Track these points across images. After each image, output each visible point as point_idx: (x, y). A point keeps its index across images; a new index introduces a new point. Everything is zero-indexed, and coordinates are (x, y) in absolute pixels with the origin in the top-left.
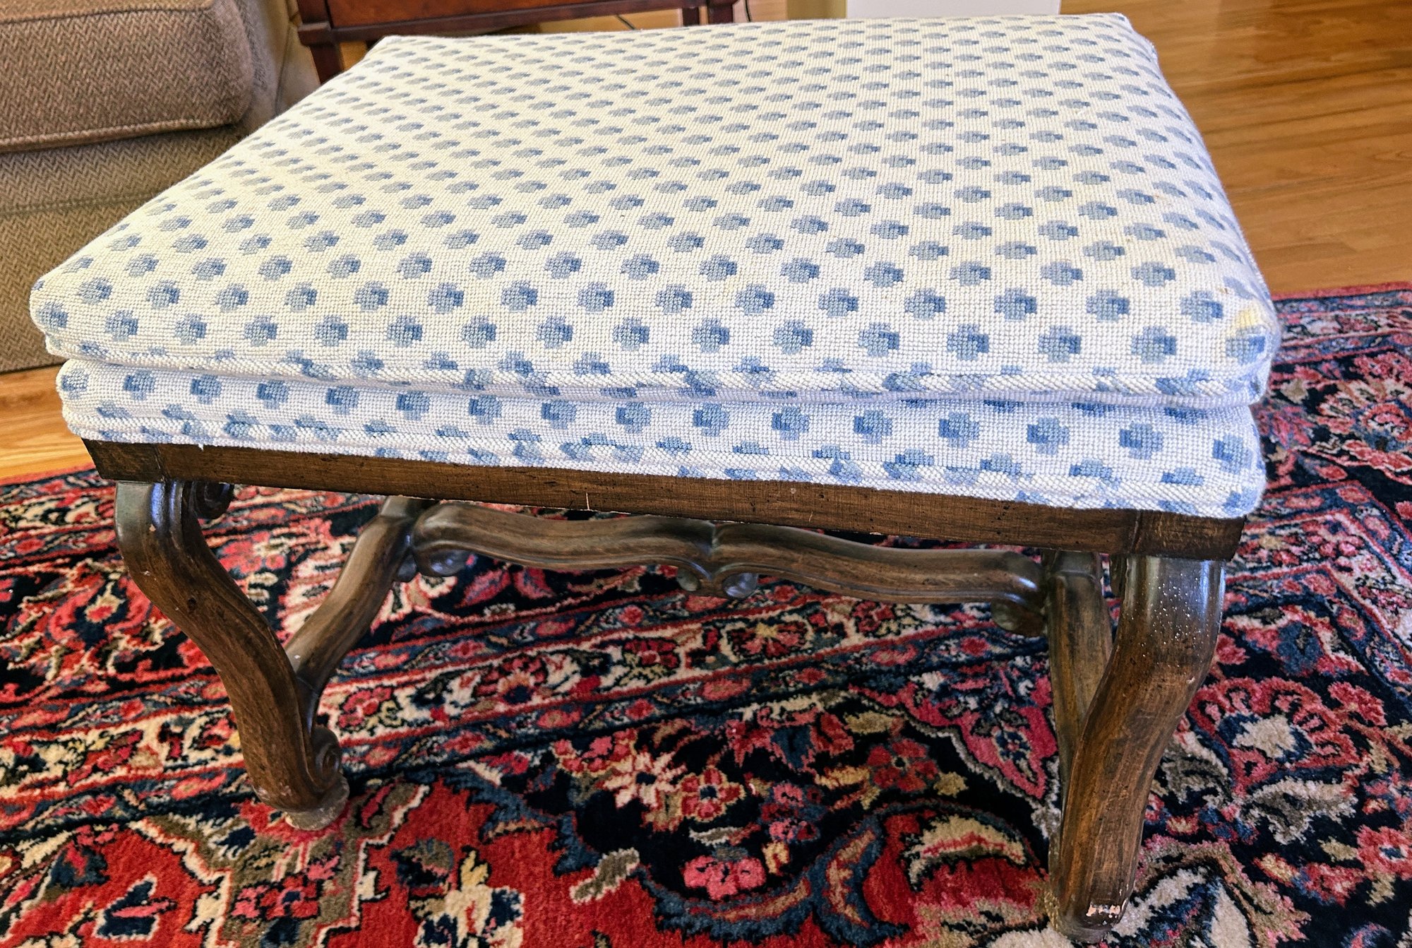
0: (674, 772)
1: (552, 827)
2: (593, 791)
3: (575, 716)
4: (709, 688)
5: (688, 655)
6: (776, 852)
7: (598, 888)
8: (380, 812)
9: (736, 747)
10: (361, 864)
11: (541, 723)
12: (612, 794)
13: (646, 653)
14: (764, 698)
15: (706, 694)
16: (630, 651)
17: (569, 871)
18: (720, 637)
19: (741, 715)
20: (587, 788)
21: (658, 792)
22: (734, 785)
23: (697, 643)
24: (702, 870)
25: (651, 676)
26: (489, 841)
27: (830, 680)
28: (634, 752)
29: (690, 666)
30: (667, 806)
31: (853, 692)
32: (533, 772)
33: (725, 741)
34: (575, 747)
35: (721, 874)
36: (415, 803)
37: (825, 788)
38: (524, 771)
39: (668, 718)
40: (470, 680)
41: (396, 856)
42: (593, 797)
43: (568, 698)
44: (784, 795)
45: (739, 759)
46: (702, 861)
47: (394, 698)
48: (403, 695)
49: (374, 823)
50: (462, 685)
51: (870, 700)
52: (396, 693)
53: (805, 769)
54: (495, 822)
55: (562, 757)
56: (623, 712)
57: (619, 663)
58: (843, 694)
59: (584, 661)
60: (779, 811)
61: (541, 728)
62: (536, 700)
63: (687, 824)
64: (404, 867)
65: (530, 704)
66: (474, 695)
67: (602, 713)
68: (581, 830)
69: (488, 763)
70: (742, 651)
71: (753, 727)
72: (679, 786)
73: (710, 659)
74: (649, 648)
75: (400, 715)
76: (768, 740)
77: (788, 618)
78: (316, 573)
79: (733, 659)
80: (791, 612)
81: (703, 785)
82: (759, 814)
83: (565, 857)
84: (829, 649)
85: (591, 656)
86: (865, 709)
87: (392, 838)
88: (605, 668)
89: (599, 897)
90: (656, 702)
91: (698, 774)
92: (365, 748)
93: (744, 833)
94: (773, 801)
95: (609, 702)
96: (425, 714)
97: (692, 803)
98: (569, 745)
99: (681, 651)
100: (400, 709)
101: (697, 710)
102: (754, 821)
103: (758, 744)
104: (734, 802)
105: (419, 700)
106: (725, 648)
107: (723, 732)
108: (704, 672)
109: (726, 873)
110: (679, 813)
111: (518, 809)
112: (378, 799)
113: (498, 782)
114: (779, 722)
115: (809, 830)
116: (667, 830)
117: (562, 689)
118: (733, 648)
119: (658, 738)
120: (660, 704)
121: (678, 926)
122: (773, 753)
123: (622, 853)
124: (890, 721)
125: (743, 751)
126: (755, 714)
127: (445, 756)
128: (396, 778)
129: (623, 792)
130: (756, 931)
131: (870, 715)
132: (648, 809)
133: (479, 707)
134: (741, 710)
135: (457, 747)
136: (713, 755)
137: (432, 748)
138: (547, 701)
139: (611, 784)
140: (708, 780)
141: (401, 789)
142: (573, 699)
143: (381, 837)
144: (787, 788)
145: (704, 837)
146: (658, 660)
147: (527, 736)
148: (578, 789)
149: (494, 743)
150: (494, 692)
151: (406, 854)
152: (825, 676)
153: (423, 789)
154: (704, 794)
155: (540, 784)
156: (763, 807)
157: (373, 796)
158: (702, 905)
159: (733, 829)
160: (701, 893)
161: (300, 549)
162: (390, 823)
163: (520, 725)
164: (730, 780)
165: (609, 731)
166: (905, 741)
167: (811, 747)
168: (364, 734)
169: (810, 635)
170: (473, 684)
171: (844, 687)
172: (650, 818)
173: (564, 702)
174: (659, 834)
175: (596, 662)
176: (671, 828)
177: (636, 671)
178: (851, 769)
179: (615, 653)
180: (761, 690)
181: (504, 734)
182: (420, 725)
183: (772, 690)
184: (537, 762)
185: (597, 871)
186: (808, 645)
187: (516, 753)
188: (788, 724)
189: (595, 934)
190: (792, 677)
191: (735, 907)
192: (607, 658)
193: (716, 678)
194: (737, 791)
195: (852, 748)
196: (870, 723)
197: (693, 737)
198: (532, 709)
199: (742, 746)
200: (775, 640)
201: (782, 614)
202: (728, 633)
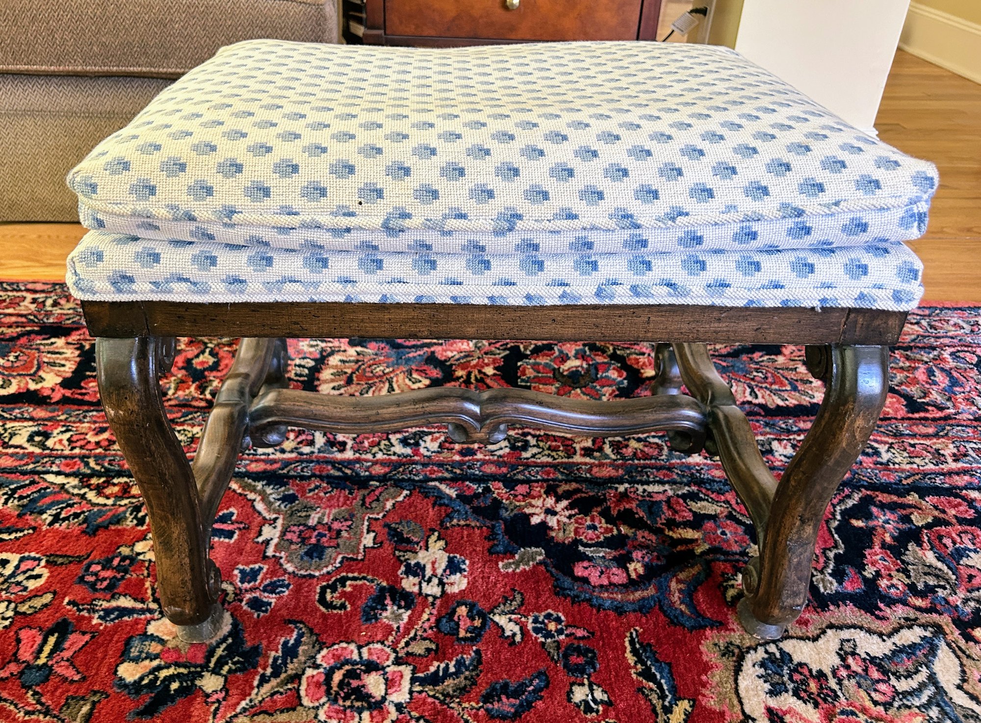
0: (570, 512)
1: (488, 527)
2: (515, 512)
3: (504, 470)
4: (595, 470)
5: (582, 449)
6: (636, 568)
7: (517, 565)
8: (378, 500)
9: (612, 505)
10: (365, 527)
11: (482, 469)
12: (528, 517)
13: (554, 444)
14: (632, 482)
15: (593, 472)
16: (542, 441)
17: (498, 553)
18: (604, 443)
19: (616, 489)
20: (512, 510)
21: (558, 521)
22: (609, 526)
23: (589, 444)
24: (586, 568)
25: (556, 457)
26: (447, 528)
27: (678, 479)
28: (545, 496)
29: (583, 455)
30: (564, 530)
31: (694, 488)
32: (477, 496)
33: (605, 500)
34: (505, 487)
35: (598, 573)
36: (400, 499)
37: (672, 537)
38: (472, 493)
39: (567, 482)
40: (437, 438)
41: (387, 526)
42: (515, 515)
43: (501, 459)
44: (643, 537)
45: (614, 513)
46: (586, 564)
47: (389, 440)
48: (394, 438)
49: (374, 505)
50: (432, 440)
51: (705, 495)
52: (390, 436)
53: (659, 525)
54: (452, 519)
55: (496, 491)
56: (537, 472)
57: (534, 446)
58: (687, 488)
59: (512, 442)
60: (639, 545)
61: (483, 472)
62: (479, 456)
63: (576, 542)
64: (392, 533)
65: (475, 457)
66: (440, 446)
67: (522, 471)
68: (507, 532)
69: (448, 485)
70: (618, 453)
71: (624, 496)
72: (572, 520)
73: (596, 454)
74: (556, 441)
75: (393, 449)
76: (634, 505)
77: (652, 440)
78: (339, 363)
79: (613, 457)
80: (654, 437)
81: (589, 523)
82: (626, 545)
83: (497, 545)
84: (678, 461)
85: (516, 440)
86: (701, 499)
87: (384, 516)
88: (526, 446)
89: (518, 571)
90: (559, 471)
91: (586, 516)
92: (369, 464)
93: (614, 553)
94: (636, 539)
95: (527, 466)
96: (408, 451)
97: (581, 531)
98: (501, 485)
99: (577, 447)
100: (393, 446)
101: (586, 480)
102: (622, 548)
103: (627, 506)
104: (609, 535)
105: (404, 442)
106: (608, 449)
107: (604, 495)
108: (592, 461)
109: (602, 573)
110: (572, 535)
111: (466, 513)
112: (377, 493)
113: (454, 496)
114: (642, 496)
115: (658, 558)
116: (564, 543)
117: (498, 453)
118: (613, 451)
119: (560, 490)
120: (562, 473)
121: (569, 595)
122: (637, 513)
123: (534, 549)
124: (719, 510)
125: (617, 508)
126: (626, 489)
127: (421, 477)
128: (389, 483)
129: (535, 517)
130: (622, 607)
131: (705, 503)
132: (551, 529)
133: (444, 455)
134: (617, 485)
135: (428, 473)
136: (597, 507)
137: (412, 471)
138: (487, 458)
139: (527, 511)
140: (593, 520)
141: (392, 490)
142: (504, 461)
143: (378, 514)
144: (646, 534)
145: (589, 551)
146: (561, 448)
147: (474, 474)
148: (507, 510)
149: (451, 475)
150: (453, 449)
151: (393, 525)
152: (675, 477)
153: (405, 492)
154: (589, 527)
155: (480, 503)
156: (629, 542)
157: (374, 491)
158: (586, 586)
159: (607, 550)
160: (585, 580)
161: (329, 349)
162: (384, 507)
163: (469, 467)
164: (607, 523)
165: (528, 481)
166: (728, 522)
167: (663, 513)
168: (369, 456)
169: (666, 451)
170: (439, 441)
171: (688, 485)
172: (553, 534)
173: (498, 461)
174: (558, 544)
175: (519, 444)
176: (566, 542)
177: (546, 452)
178: (691, 530)
179: (533, 441)
180: (632, 477)
181: (458, 471)
182: (406, 457)
183: (638, 478)
184: (480, 490)
185: (517, 556)
186: (663, 457)
187: (467, 483)
188: (648, 499)
189: (514, 590)
190: (652, 473)
191: (607, 591)
192: (527, 442)
193: (601, 465)
194: (611, 530)
195: (692, 519)
196: (704, 507)
197: (583, 495)
198: (478, 460)
199: (616, 506)
200: (642, 451)
201: (648, 437)
202: (610, 442)
